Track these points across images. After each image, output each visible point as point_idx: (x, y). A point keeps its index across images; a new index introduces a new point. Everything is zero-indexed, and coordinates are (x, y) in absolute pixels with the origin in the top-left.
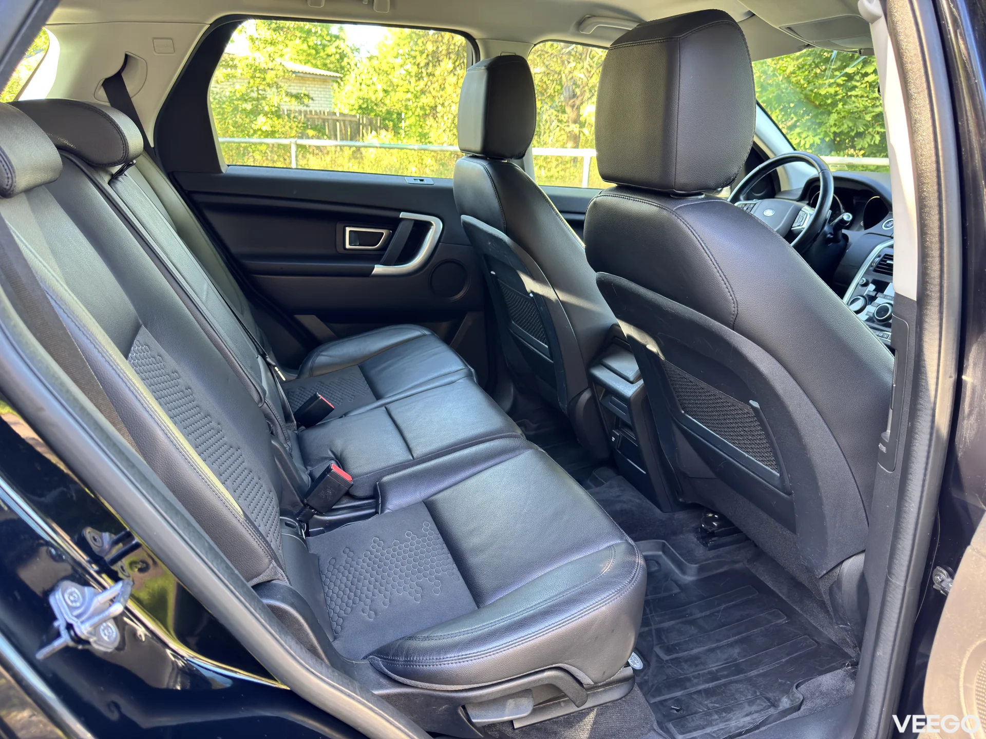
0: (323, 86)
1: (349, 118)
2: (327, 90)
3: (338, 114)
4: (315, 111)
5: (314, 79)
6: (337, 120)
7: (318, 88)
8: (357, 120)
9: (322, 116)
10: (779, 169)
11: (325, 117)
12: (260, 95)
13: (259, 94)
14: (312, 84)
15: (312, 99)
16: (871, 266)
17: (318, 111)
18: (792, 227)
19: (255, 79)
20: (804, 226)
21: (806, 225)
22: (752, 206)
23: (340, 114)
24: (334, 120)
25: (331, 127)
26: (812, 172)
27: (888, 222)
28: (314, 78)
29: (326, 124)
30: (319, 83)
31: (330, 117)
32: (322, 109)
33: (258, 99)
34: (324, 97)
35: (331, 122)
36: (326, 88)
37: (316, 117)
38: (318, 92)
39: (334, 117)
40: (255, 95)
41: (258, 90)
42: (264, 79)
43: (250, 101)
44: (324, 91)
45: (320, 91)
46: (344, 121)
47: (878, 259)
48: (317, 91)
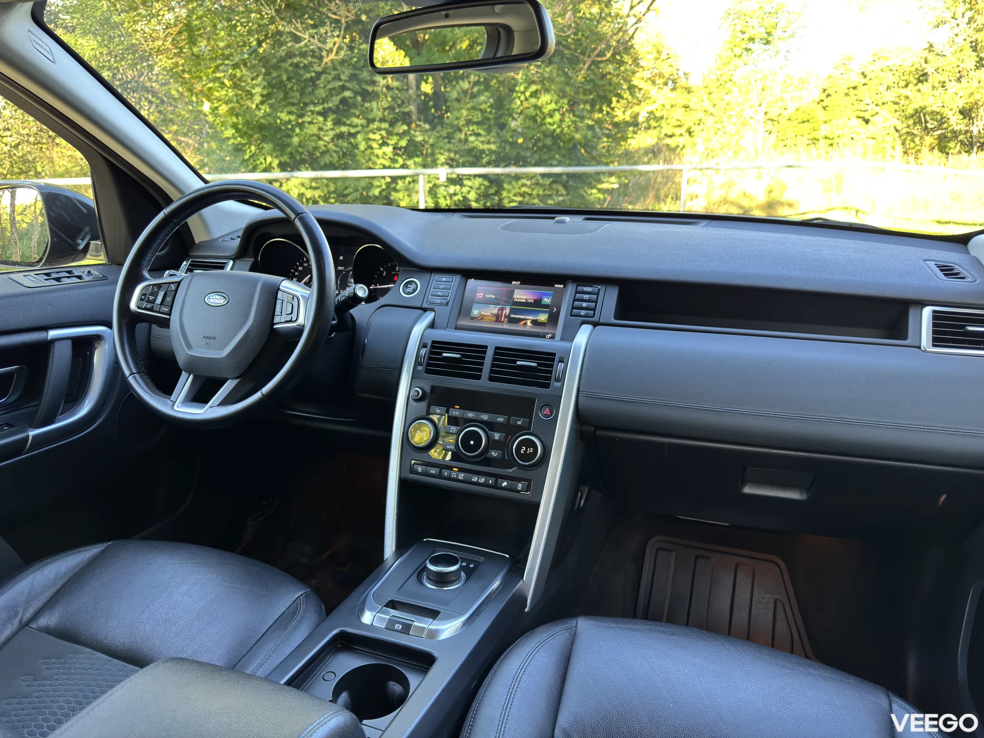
10: (193, 221)
16: (417, 363)
18: (273, 324)
20: (301, 321)
21: (305, 318)
22: (173, 287)
26: (251, 213)
27: (406, 285)
47: (423, 351)
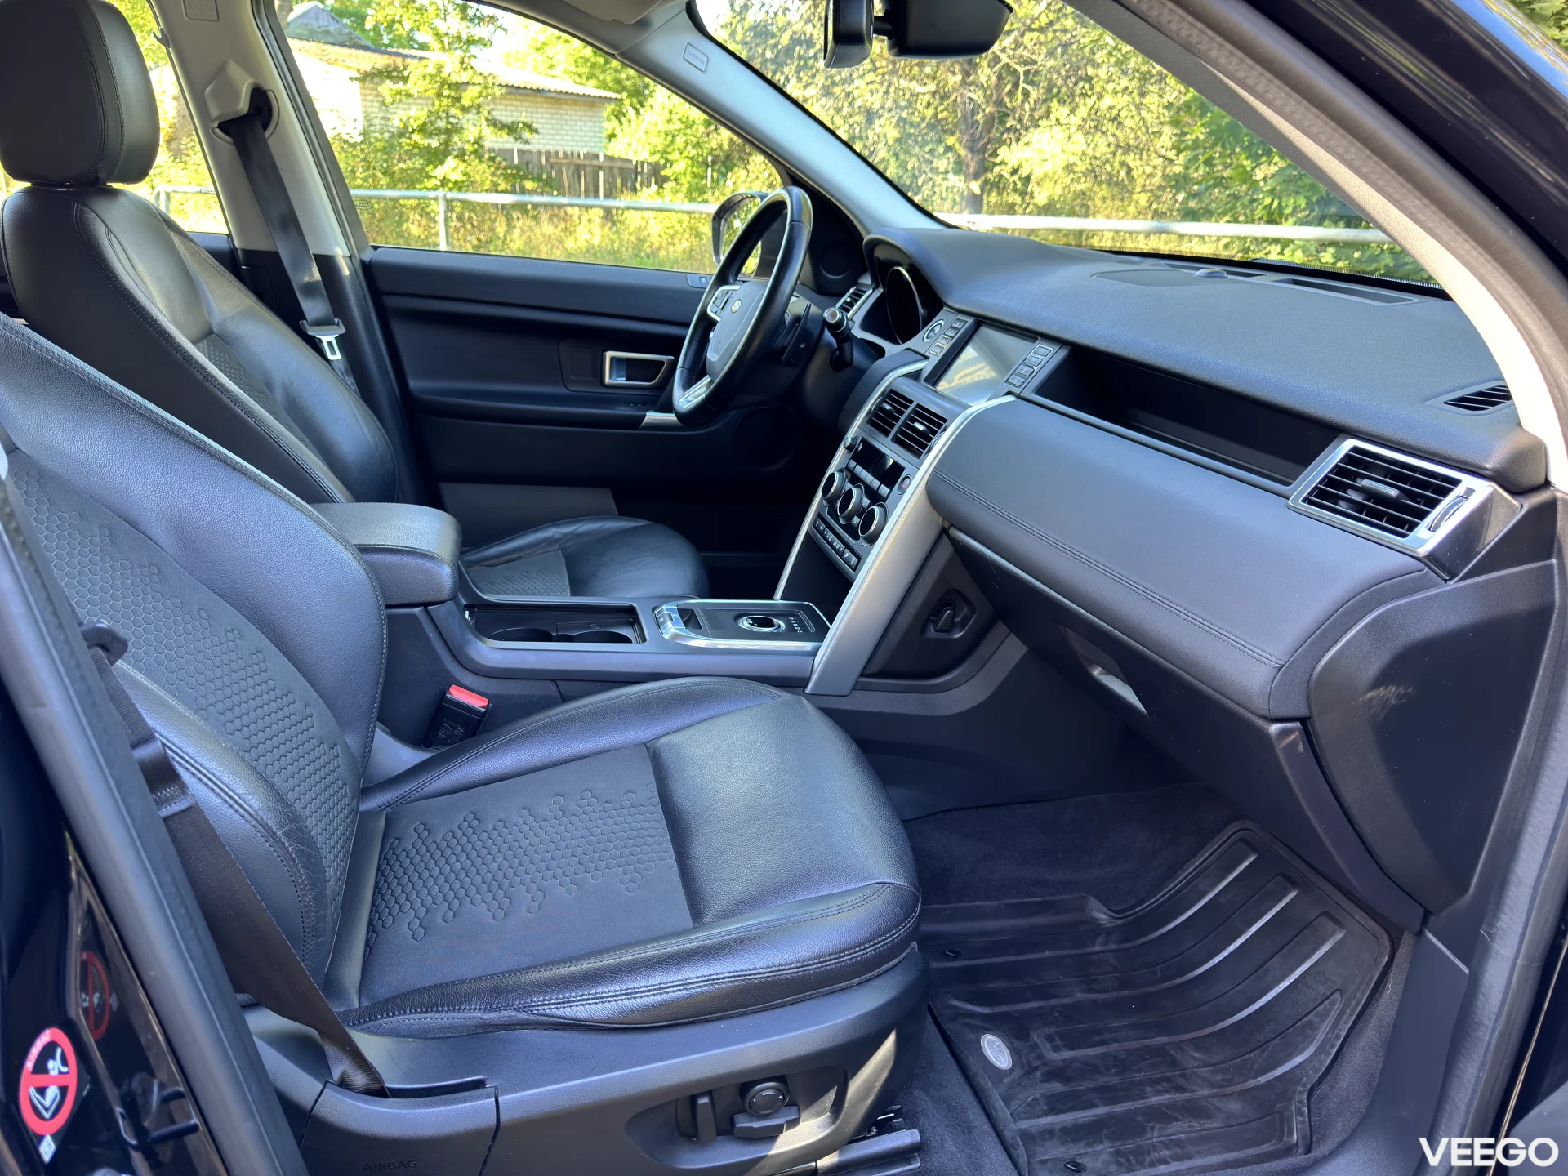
0: (589, 114)
1: (619, 164)
2: (596, 119)
3: (602, 159)
4: (565, 153)
5: (575, 103)
6: (600, 168)
7: (581, 116)
8: (633, 167)
9: (575, 160)
11: (579, 162)
12: (451, 124)
13: (448, 122)
14: (571, 110)
15: (536, 131)
17: (569, 153)
19: (442, 99)
23: (605, 156)
24: (594, 166)
25: (590, 178)
28: (575, 101)
29: (582, 173)
30: (584, 108)
31: (587, 162)
32: (576, 149)
33: (448, 132)
34: (591, 131)
35: (589, 169)
36: (594, 117)
37: (565, 161)
38: (582, 124)
39: (595, 163)
40: (442, 124)
41: (448, 117)
42: (458, 99)
43: (436, 134)
44: (591, 121)
45: (585, 122)
46: (611, 168)
48: (580, 120)
